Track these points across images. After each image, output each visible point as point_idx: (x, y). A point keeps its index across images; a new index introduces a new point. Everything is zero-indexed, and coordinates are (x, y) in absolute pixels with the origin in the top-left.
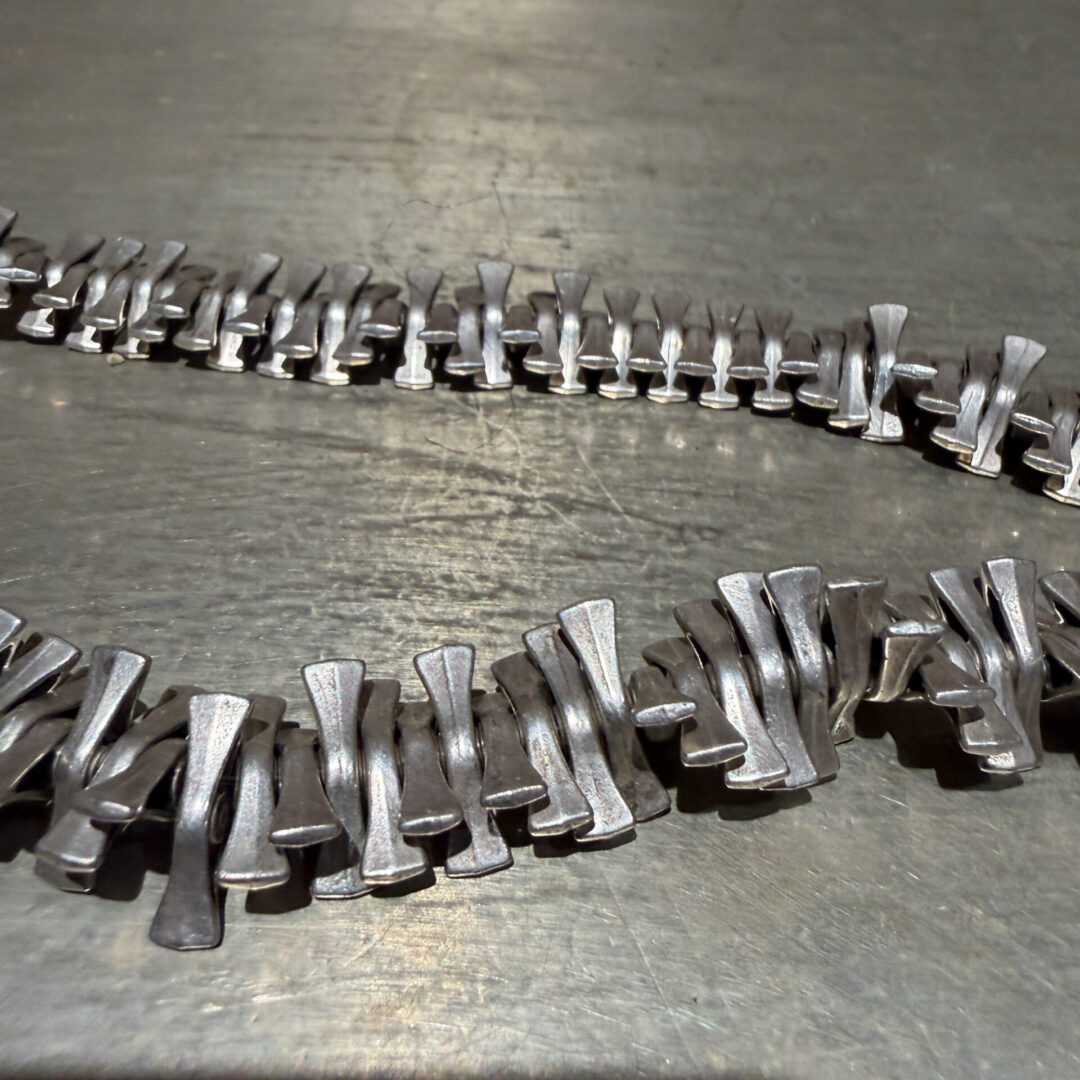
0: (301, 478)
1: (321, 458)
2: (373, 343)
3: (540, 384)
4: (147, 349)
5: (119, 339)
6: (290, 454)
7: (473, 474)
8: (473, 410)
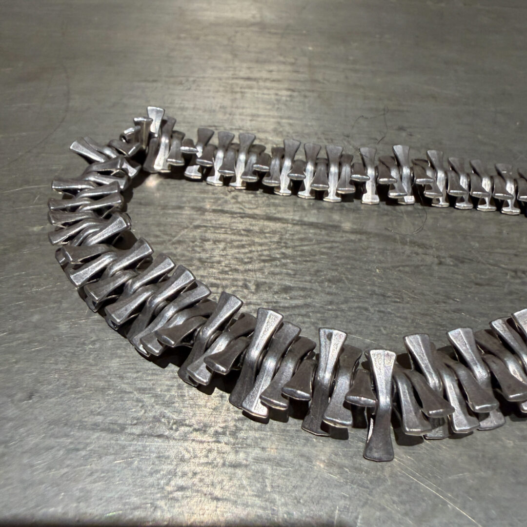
0: (338, 247)
1: (342, 237)
2: (353, 183)
3: (428, 202)
4: (245, 185)
5: (232, 180)
6: (328, 235)
7: (413, 245)
8: (401, 215)
